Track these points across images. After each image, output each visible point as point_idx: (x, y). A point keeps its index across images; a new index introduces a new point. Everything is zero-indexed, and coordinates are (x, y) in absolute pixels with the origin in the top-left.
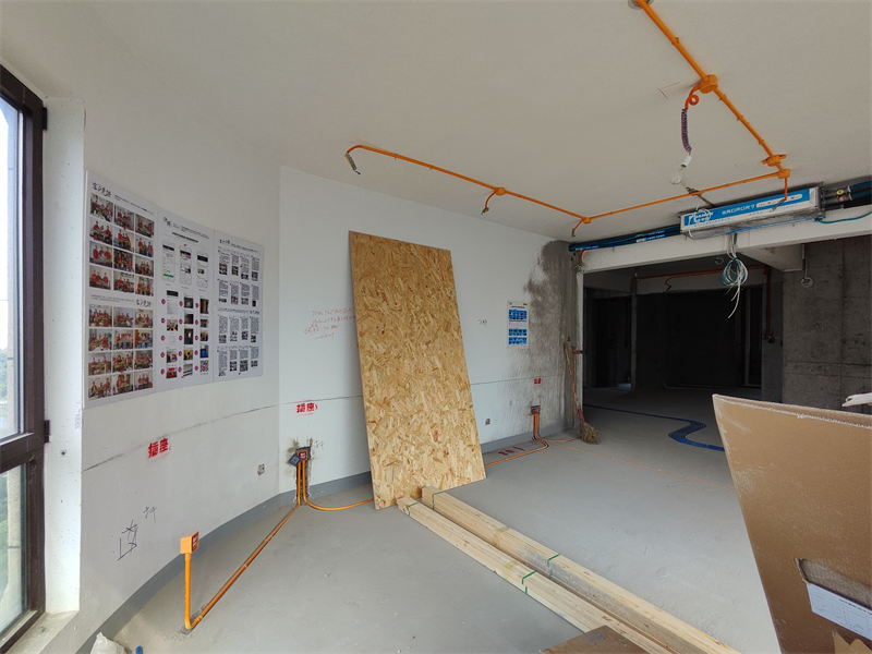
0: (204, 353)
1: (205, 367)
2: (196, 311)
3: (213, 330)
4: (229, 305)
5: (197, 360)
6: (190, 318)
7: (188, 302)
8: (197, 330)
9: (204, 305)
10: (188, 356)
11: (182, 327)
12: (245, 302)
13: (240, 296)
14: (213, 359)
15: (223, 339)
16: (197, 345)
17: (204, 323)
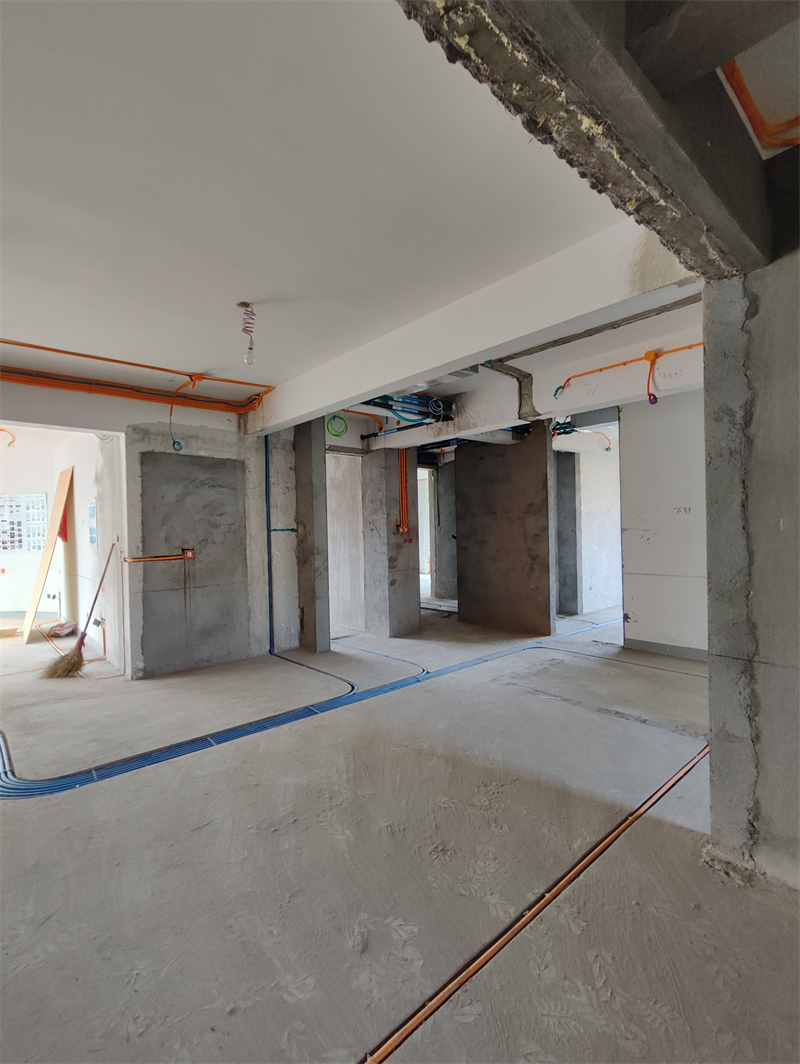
0: (20, 541)
1: (20, 547)
2: (16, 527)
3: (24, 533)
4: (31, 522)
5: (17, 544)
6: (13, 529)
7: (12, 523)
8: (16, 533)
9: (19, 524)
10: (12, 542)
11: (8, 533)
12: (38, 520)
13: (36, 518)
14: (24, 543)
15: (29, 536)
16: (17, 538)
17: (19, 530)
